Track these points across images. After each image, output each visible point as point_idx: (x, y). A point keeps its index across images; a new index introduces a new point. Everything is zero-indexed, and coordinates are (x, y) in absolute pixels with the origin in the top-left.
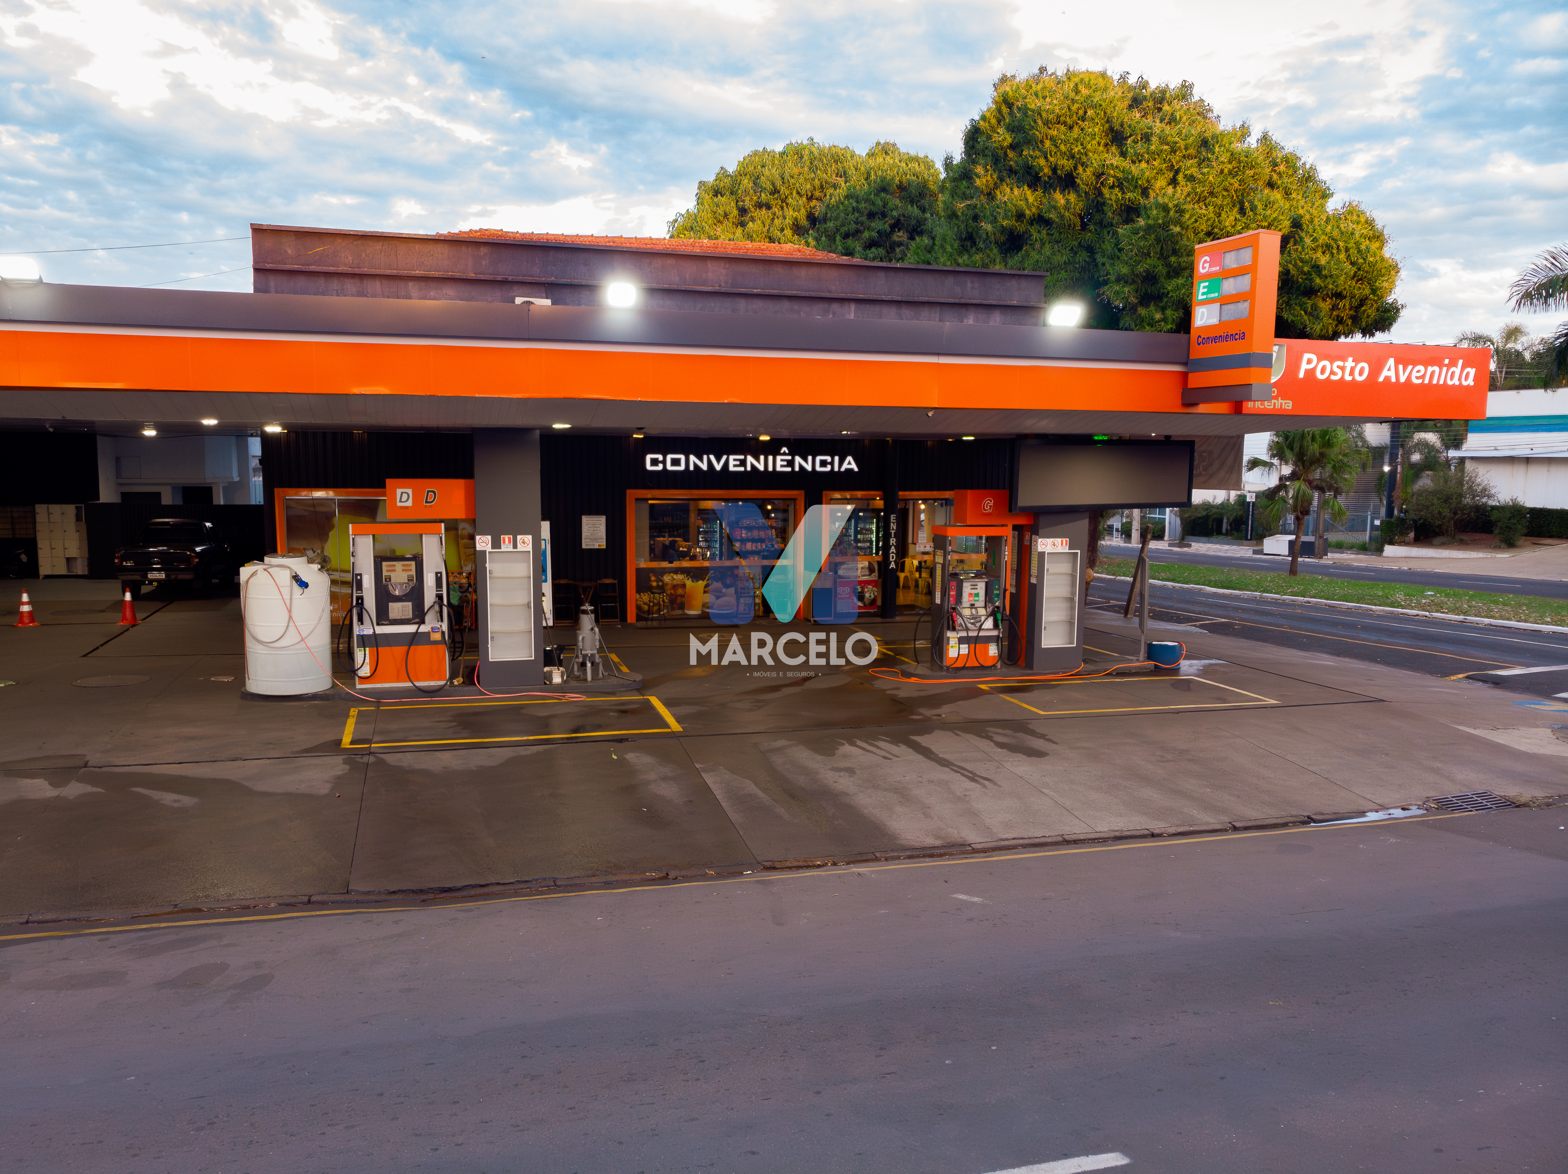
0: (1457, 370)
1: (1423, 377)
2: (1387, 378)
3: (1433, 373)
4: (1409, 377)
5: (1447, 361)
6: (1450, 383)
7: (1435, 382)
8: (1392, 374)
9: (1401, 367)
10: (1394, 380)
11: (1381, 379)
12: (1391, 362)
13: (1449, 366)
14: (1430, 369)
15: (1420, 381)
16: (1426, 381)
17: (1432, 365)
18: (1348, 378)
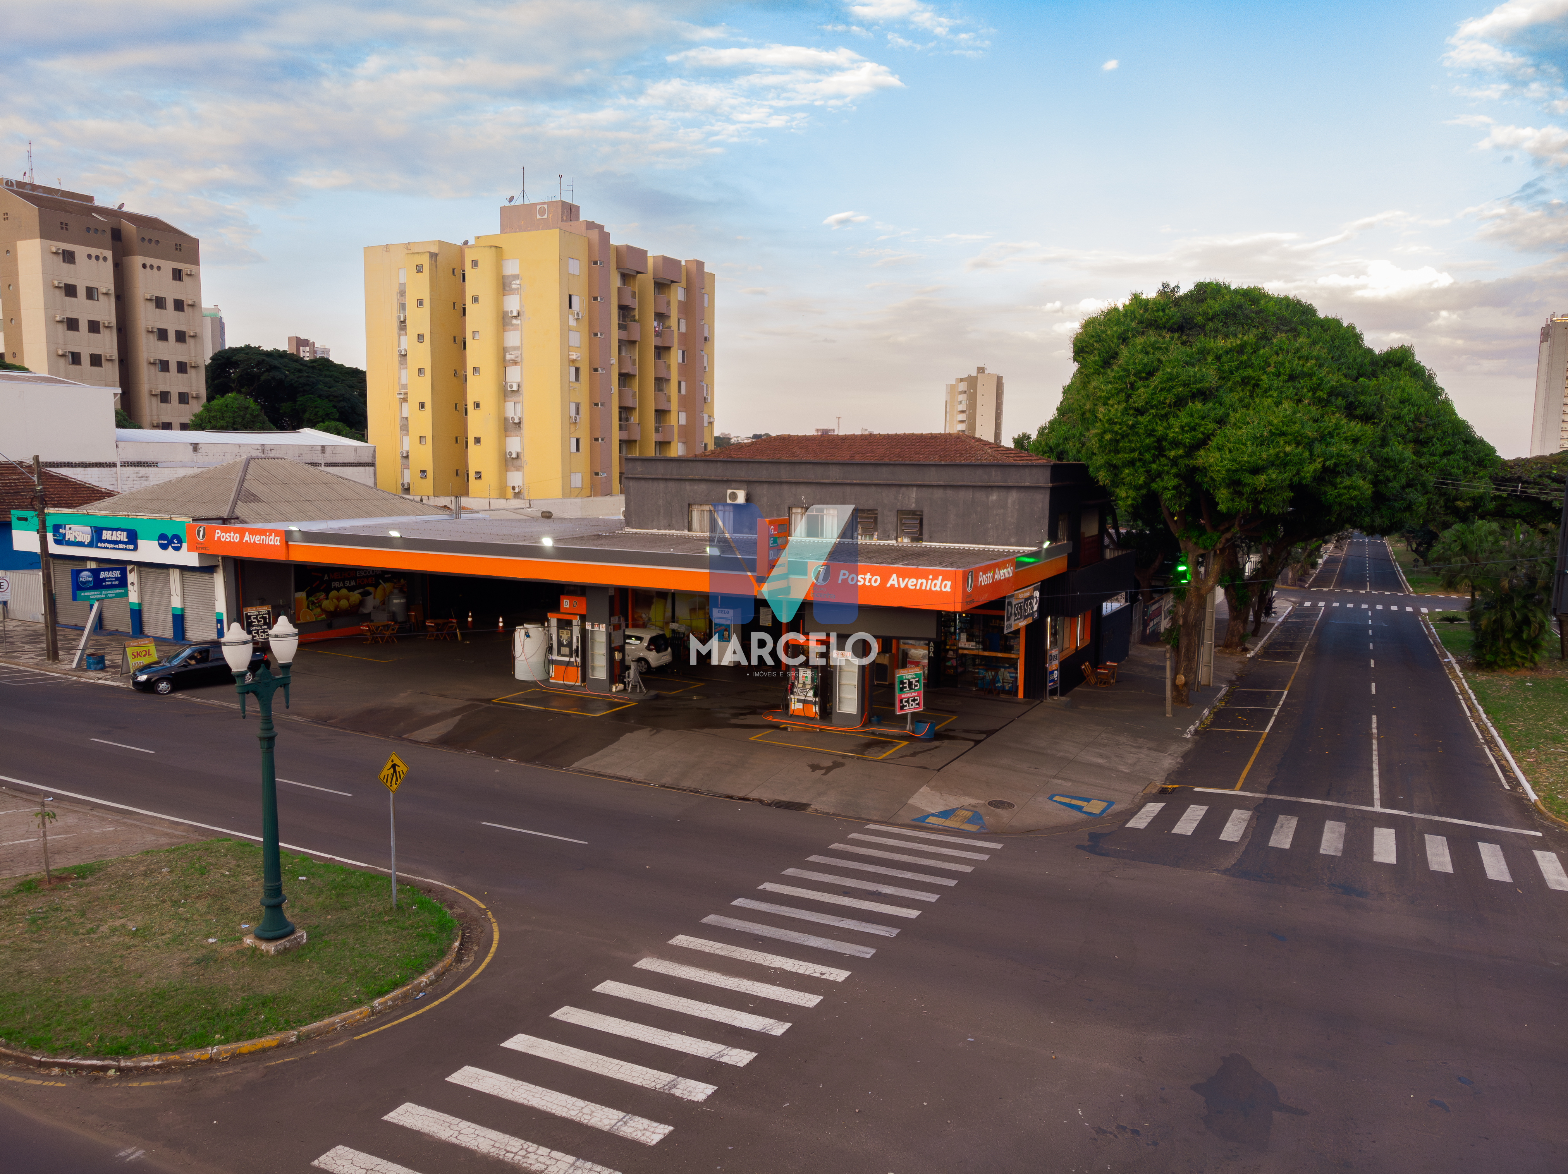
0: (938, 582)
1: (916, 585)
2: (892, 585)
3: (922, 584)
4: (907, 585)
5: (931, 577)
6: (933, 589)
7: (923, 588)
8: (895, 583)
9: (901, 579)
10: (896, 586)
11: (888, 585)
12: (894, 576)
13: (932, 580)
14: (920, 581)
15: (914, 587)
16: (918, 587)
17: (921, 579)
18: (867, 584)
